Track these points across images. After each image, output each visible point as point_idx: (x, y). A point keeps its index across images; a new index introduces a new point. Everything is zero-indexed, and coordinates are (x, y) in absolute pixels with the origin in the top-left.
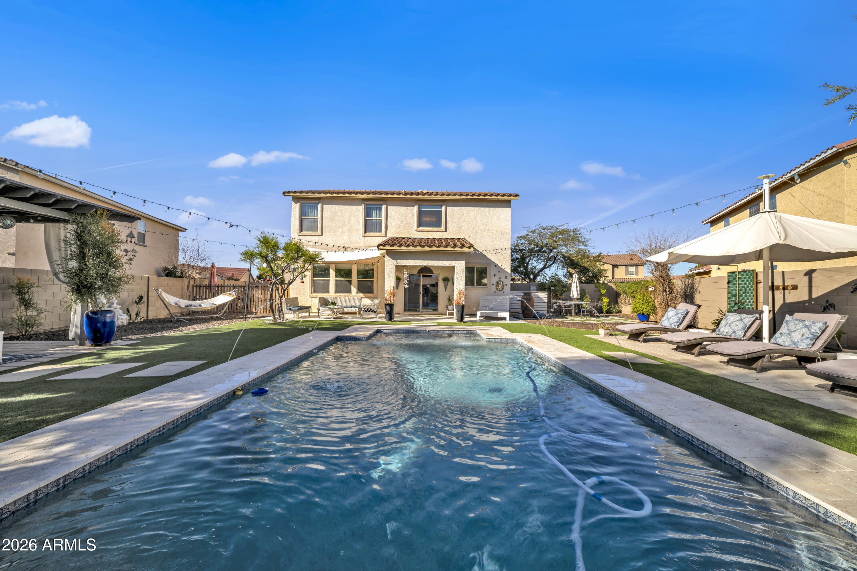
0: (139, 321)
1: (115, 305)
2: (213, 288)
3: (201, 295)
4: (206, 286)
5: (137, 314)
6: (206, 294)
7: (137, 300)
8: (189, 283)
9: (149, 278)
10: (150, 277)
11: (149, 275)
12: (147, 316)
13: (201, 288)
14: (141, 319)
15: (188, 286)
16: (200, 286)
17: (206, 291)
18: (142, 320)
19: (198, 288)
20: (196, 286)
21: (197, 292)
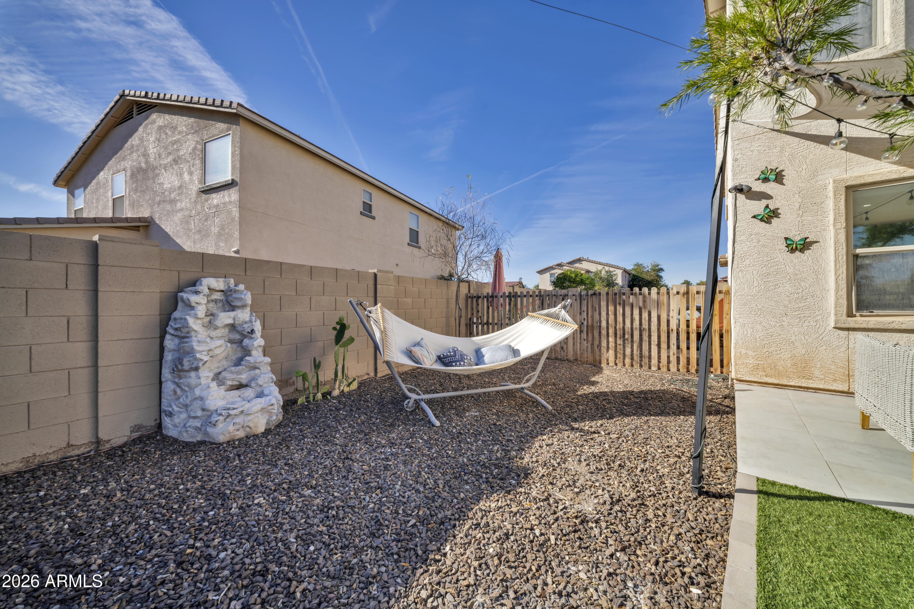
0: (346, 389)
2: (501, 300)
3: (480, 314)
4: (487, 297)
6: (488, 312)
7: (334, 334)
8: (458, 291)
9: (375, 275)
10: (379, 275)
11: (375, 271)
12: (375, 370)
13: (480, 300)
14: (349, 385)
15: (457, 296)
16: (479, 297)
17: (488, 308)
18: (355, 385)
19: (475, 300)
20: (472, 298)
21: (472, 309)
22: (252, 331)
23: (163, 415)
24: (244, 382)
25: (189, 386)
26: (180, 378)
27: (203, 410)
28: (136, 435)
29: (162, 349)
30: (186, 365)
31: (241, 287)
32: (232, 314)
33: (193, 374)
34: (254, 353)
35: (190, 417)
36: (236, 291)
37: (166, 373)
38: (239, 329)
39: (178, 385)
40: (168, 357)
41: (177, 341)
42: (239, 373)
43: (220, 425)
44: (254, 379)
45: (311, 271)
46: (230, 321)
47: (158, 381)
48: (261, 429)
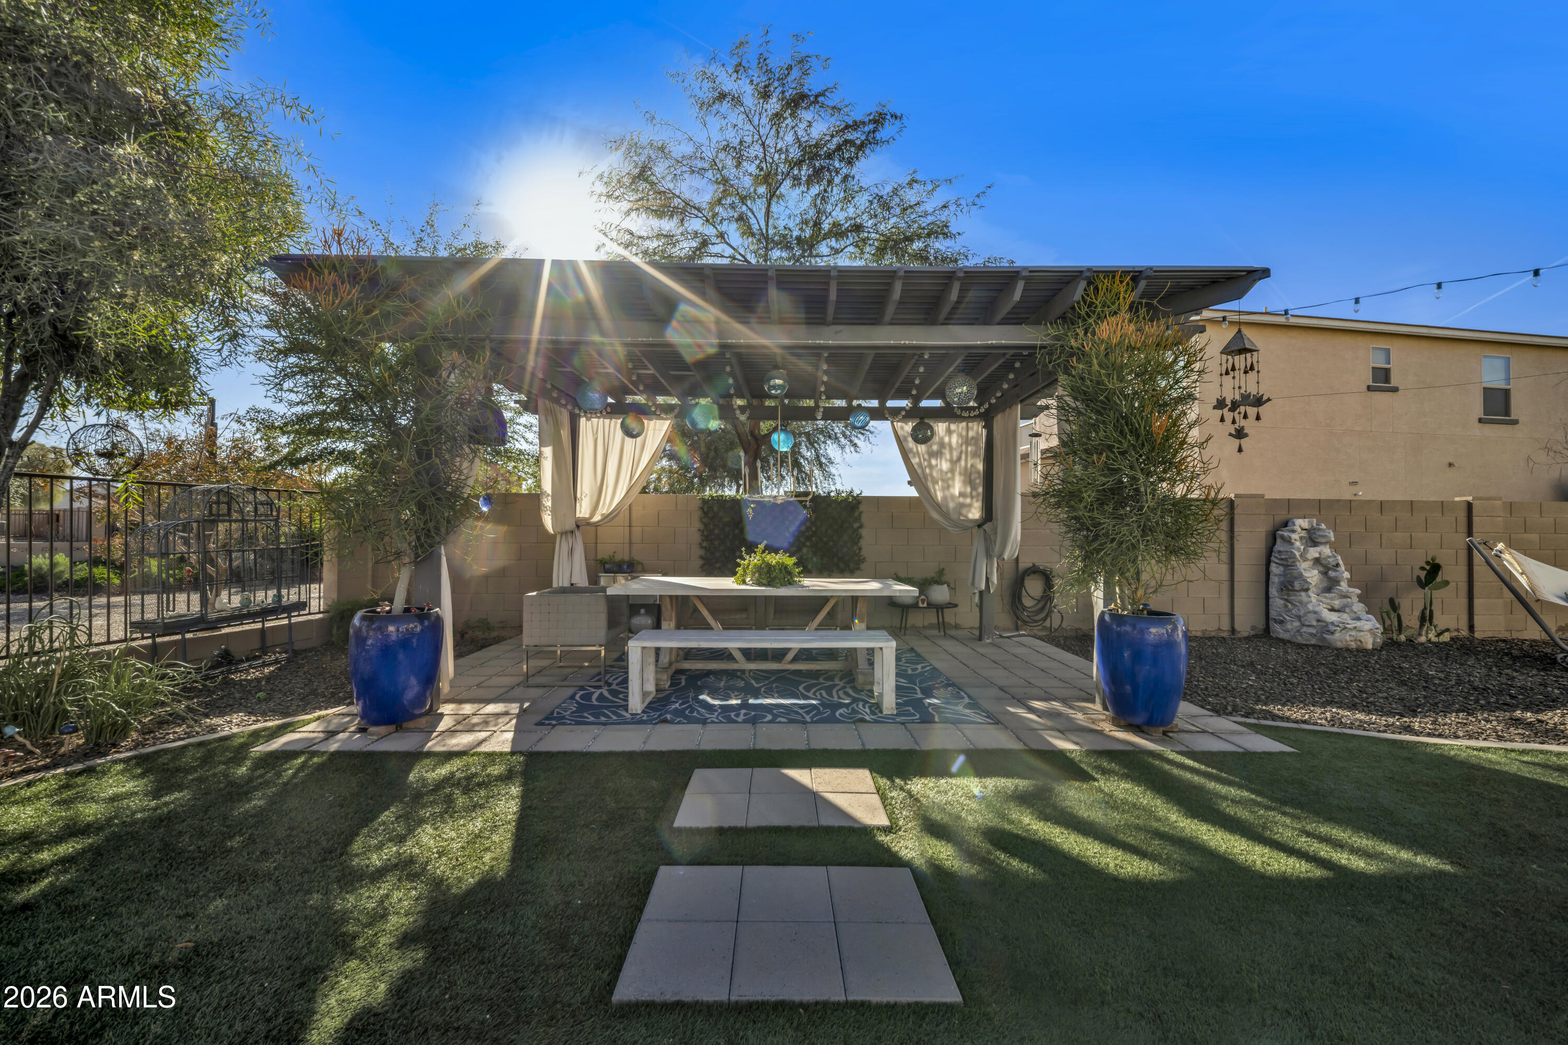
0: (1434, 639)
1: (1344, 586)
5: (1426, 618)
7: (1423, 574)
9: (1469, 505)
10: (1473, 503)
11: (1470, 499)
12: (1471, 628)
14: (1438, 635)
18: (1446, 637)
22: (1338, 565)
23: (1271, 623)
24: (1336, 607)
25: (1301, 602)
26: (1289, 595)
27: (1318, 621)
28: (1253, 633)
29: (1268, 573)
30: (1297, 585)
31: (1323, 526)
32: (1318, 549)
33: (1303, 594)
34: (1342, 583)
35: (1303, 625)
36: (1319, 530)
37: (1273, 591)
38: (1324, 562)
39: (1287, 600)
40: (1275, 580)
41: (1282, 568)
42: (1332, 599)
43: (1337, 635)
44: (1345, 606)
45: (1382, 506)
46: (1317, 555)
47: (1263, 596)
48: (1370, 646)
